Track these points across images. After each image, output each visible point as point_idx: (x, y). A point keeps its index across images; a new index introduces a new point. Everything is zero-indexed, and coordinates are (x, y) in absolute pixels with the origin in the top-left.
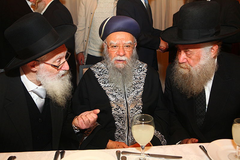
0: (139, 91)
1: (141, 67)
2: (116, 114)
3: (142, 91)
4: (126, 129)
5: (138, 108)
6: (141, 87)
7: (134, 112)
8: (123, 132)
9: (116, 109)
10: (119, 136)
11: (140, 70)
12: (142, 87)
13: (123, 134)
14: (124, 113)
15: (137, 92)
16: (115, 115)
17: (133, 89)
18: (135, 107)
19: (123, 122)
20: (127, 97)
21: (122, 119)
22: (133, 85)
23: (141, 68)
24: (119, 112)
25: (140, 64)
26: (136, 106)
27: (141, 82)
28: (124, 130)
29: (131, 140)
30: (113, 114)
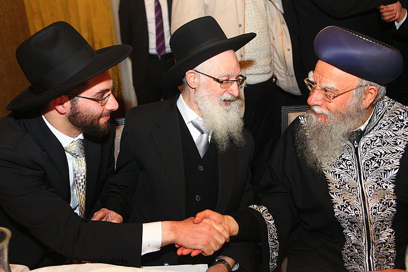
0: (389, 169)
1: (401, 118)
2: (344, 217)
3: (395, 170)
4: (365, 244)
5: (388, 204)
6: (394, 160)
7: (379, 213)
8: (358, 250)
9: (342, 206)
10: (351, 257)
11: (399, 124)
12: (397, 162)
13: (360, 253)
14: (358, 215)
15: (385, 170)
16: (341, 217)
17: (376, 165)
18: (381, 202)
19: (358, 232)
20: (364, 178)
21: (355, 226)
22: (378, 156)
23: (402, 121)
24: (348, 213)
25: (401, 112)
26: (382, 200)
27: (396, 150)
28: (360, 246)
29: (376, 266)
30: (337, 216)
